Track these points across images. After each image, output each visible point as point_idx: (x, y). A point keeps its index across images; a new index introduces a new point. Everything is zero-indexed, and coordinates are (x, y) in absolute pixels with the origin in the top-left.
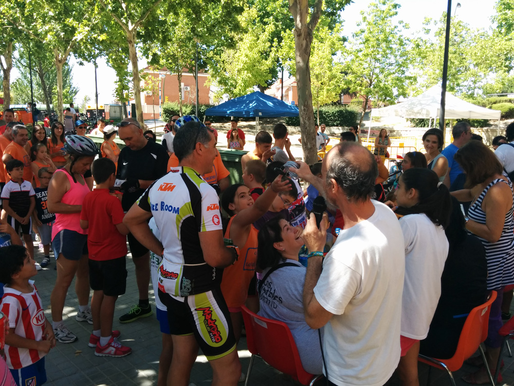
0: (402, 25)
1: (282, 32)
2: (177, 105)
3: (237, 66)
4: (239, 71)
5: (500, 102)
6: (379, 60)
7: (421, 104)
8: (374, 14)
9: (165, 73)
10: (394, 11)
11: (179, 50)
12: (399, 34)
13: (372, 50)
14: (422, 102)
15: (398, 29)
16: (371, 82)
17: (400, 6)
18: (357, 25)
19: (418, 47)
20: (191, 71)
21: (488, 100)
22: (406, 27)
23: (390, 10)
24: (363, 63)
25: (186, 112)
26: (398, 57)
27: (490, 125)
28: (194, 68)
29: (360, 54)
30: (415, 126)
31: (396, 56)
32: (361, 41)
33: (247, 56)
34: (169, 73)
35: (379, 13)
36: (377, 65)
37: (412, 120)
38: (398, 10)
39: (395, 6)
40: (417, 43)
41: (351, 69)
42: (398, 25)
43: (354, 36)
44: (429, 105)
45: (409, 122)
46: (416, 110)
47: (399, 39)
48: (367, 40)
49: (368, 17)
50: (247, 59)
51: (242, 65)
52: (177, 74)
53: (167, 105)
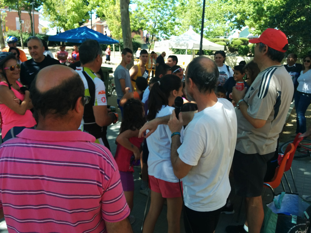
2: (18, 33)
3: (67, 8)
4: (68, 11)
5: (218, 41)
7: (183, 40)
9: (5, 10)
13: (156, 4)
19: (183, 5)
20: (26, 9)
24: (150, 12)
26: (171, 11)
29: (149, 7)
30: (174, 53)
31: (169, 10)
34: (8, 10)
36: (159, 14)
37: (173, 50)
41: (143, 16)
44: (188, 40)
45: (171, 51)
46: (181, 43)
51: (70, 7)
52: (18, 11)
53: (10, 33)
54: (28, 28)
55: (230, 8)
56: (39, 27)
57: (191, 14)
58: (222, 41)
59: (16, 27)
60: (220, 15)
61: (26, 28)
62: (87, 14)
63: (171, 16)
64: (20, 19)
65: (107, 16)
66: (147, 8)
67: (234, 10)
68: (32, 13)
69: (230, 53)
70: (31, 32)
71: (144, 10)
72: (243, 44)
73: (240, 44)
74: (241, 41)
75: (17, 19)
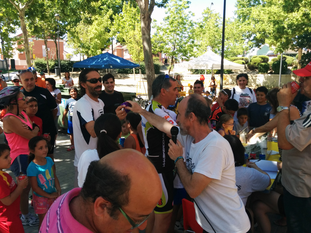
0: (191, 14)
1: (113, 15)
2: (44, 60)
3: (90, 36)
4: (91, 39)
5: (237, 60)
6: (179, 34)
7: (203, 61)
8: (175, 7)
9: (32, 39)
10: (187, 5)
11: (45, 24)
12: (190, 20)
13: (175, 28)
14: (204, 59)
15: (189, 16)
16: (174, 48)
17: (190, 3)
18: (166, 13)
19: (201, 27)
20: (52, 38)
22: (193, 15)
23: (185, 5)
25: (51, 64)
27: (233, 73)
28: (54, 36)
29: (168, 31)
30: (193, 74)
31: (188, 33)
32: (168, 23)
33: (96, 29)
35: (178, 6)
36: (178, 37)
37: (192, 70)
38: (189, 5)
39: (188, 2)
40: (200, 25)
41: (163, 40)
42: (189, 14)
43: (164, 20)
45: (190, 71)
47: (190, 22)
48: (172, 23)
49: (171, 8)
50: (97, 31)
51: (93, 35)
52: (44, 40)
53: (37, 60)
54: (53, 55)
55: (249, 28)
56: (63, 54)
57: (209, 35)
58: (240, 59)
59: (42, 54)
60: (238, 35)
61: (52, 55)
62: (109, 40)
63: (190, 38)
64: (46, 47)
65: (128, 41)
66: (166, 32)
67: (253, 29)
68: (57, 41)
69: (250, 71)
70: (57, 59)
71: (163, 34)
72: (263, 62)
73: (259, 62)
74: (260, 59)
75: (44, 47)
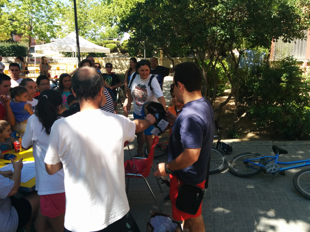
6: (34, 13)
7: (66, 43)
16: (31, 28)
21: (103, 42)
26: (47, 12)
27: (106, 56)
30: (65, 57)
36: (34, 16)
45: (61, 54)
46: (64, 47)
69: (122, 55)
